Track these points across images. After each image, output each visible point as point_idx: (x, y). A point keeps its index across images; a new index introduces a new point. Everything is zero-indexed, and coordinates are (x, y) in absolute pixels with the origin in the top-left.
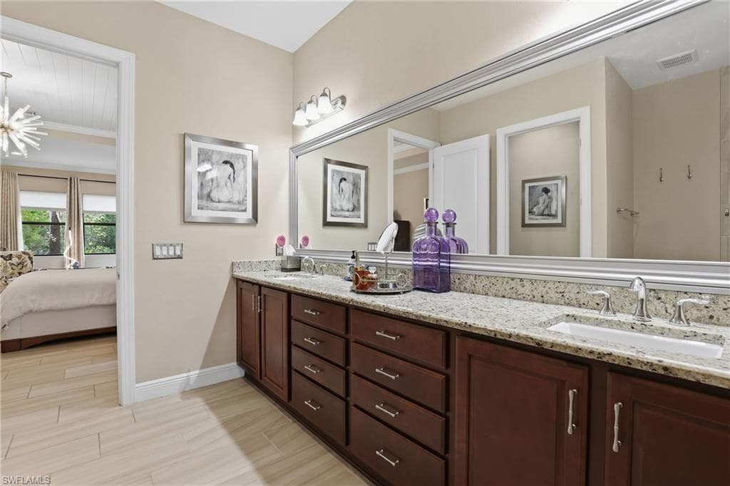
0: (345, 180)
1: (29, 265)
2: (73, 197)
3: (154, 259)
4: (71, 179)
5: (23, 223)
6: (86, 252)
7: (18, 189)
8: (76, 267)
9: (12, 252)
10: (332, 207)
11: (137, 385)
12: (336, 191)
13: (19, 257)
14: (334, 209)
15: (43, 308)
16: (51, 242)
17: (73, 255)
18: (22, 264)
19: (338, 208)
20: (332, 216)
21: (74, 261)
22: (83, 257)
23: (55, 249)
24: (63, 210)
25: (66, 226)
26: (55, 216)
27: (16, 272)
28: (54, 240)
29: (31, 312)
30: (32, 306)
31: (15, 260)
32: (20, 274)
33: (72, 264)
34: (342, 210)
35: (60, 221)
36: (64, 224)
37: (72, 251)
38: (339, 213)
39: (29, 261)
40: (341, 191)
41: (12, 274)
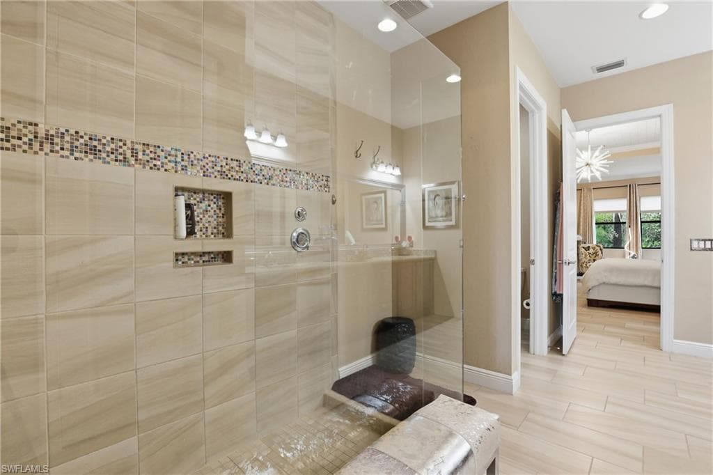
0: (438, 195)
1: (600, 255)
2: (632, 200)
3: (692, 249)
4: (630, 186)
5: (596, 224)
6: (644, 247)
7: (593, 198)
8: (633, 257)
9: (589, 245)
10: (429, 216)
11: (674, 340)
12: (431, 204)
13: (594, 248)
14: (430, 217)
15: (612, 282)
16: (615, 237)
17: (632, 248)
18: (595, 253)
19: (434, 216)
20: (429, 221)
21: (633, 253)
22: (640, 250)
23: (617, 243)
24: (624, 211)
25: (627, 225)
26: (617, 217)
27: (592, 259)
28: (617, 236)
29: (604, 283)
30: (604, 280)
31: (591, 251)
32: (594, 260)
33: (631, 255)
34: (437, 217)
35: (621, 221)
36: (625, 223)
37: (631, 245)
38: (434, 219)
39: (600, 252)
40: (435, 204)
41: (590, 260)
